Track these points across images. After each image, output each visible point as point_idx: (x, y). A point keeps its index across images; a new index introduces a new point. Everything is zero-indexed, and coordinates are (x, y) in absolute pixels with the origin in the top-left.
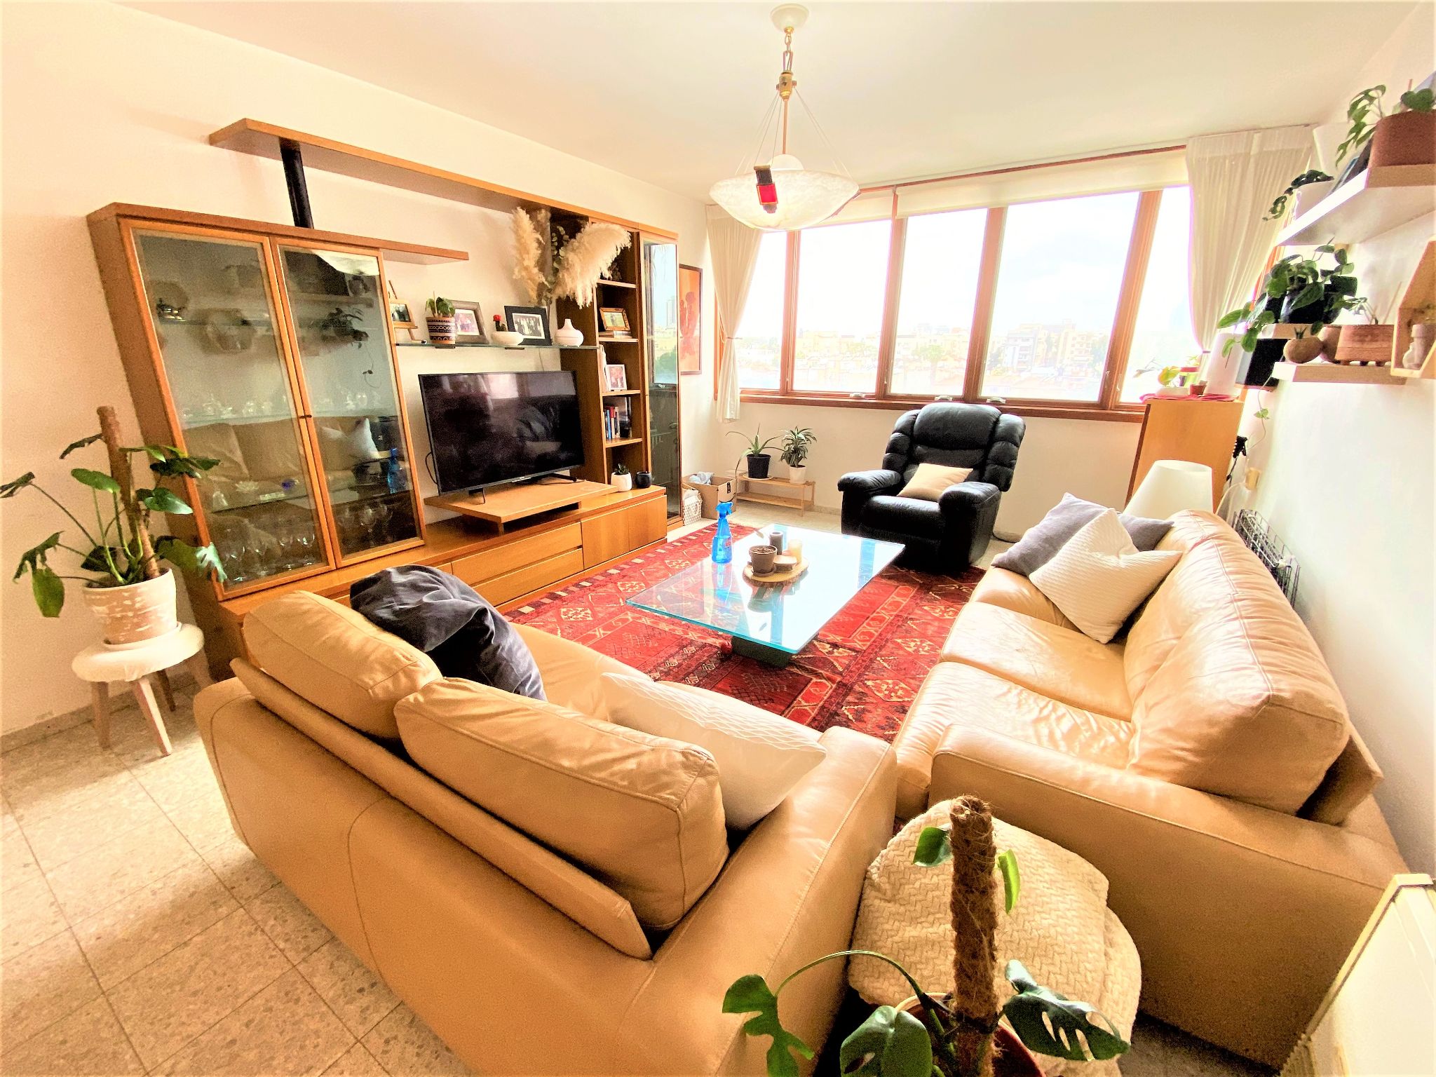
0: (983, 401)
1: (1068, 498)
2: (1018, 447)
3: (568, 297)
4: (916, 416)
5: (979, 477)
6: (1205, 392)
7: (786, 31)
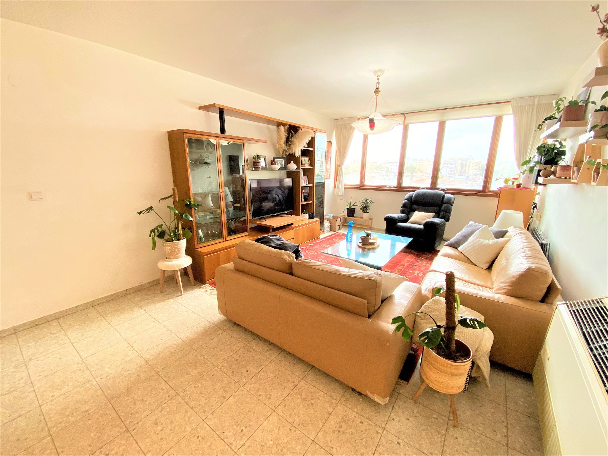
0: (438, 189)
1: (471, 222)
2: (452, 205)
3: (292, 153)
4: (413, 194)
5: (438, 216)
6: (521, 186)
7: (378, 76)
